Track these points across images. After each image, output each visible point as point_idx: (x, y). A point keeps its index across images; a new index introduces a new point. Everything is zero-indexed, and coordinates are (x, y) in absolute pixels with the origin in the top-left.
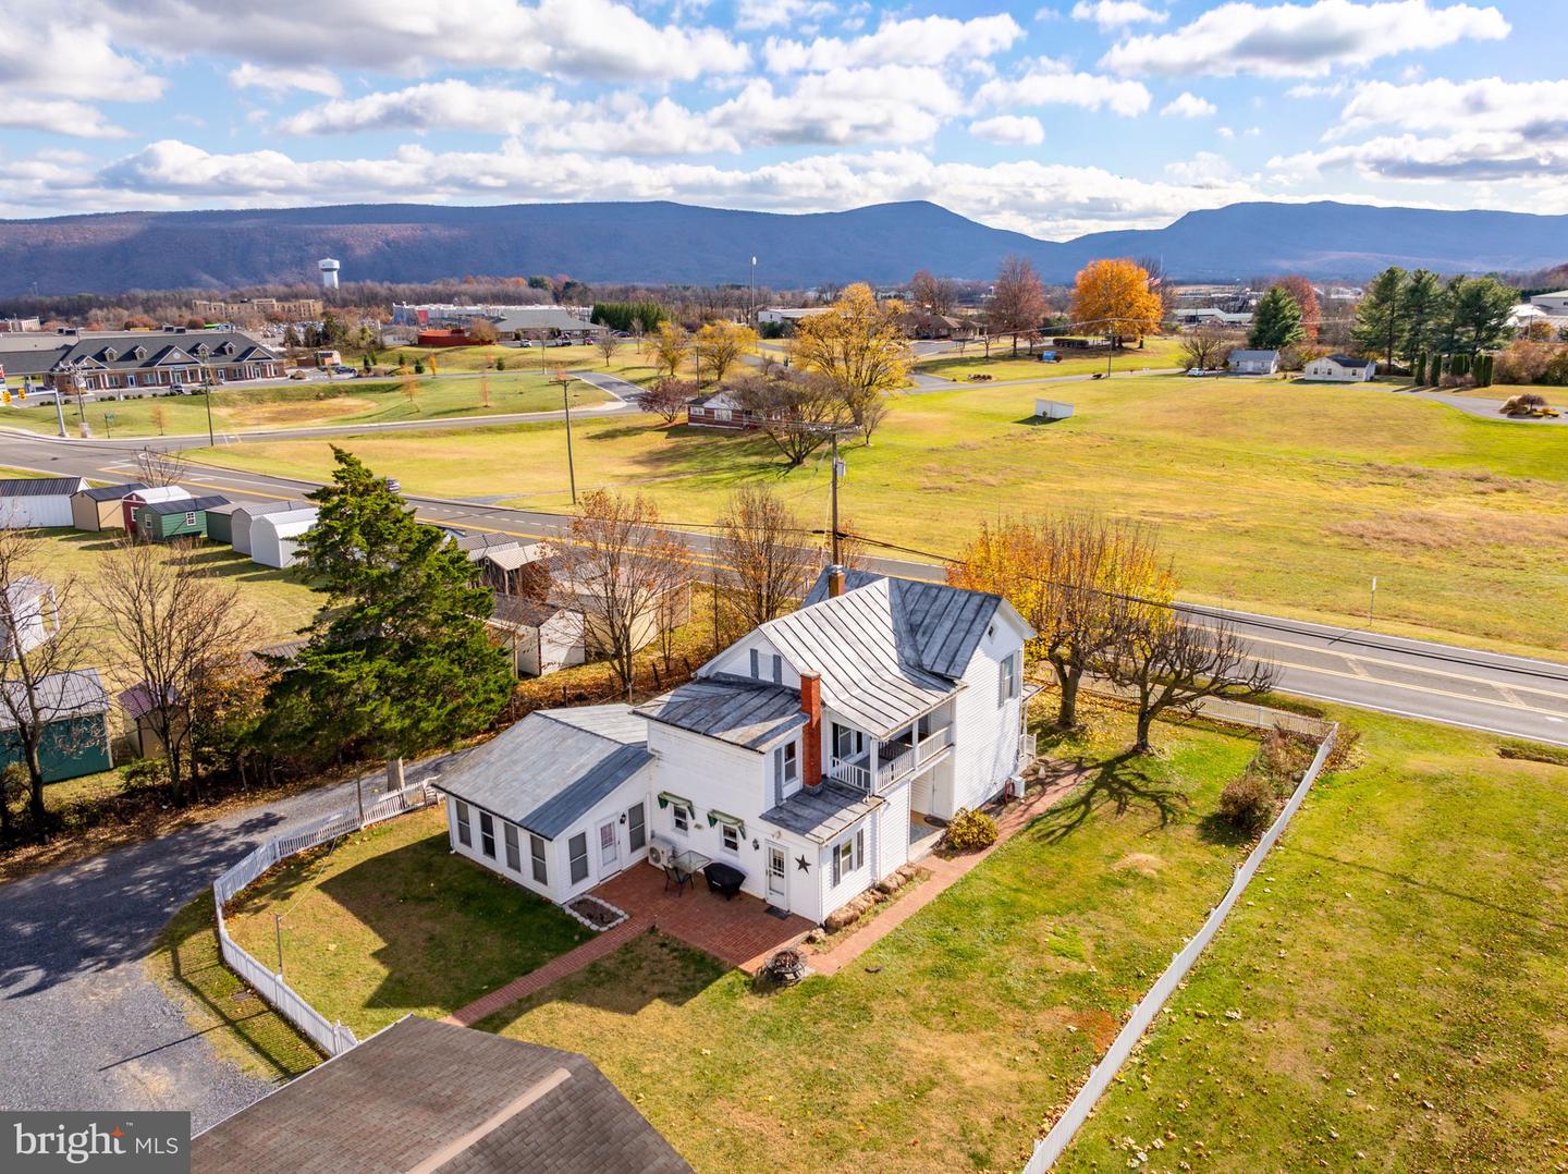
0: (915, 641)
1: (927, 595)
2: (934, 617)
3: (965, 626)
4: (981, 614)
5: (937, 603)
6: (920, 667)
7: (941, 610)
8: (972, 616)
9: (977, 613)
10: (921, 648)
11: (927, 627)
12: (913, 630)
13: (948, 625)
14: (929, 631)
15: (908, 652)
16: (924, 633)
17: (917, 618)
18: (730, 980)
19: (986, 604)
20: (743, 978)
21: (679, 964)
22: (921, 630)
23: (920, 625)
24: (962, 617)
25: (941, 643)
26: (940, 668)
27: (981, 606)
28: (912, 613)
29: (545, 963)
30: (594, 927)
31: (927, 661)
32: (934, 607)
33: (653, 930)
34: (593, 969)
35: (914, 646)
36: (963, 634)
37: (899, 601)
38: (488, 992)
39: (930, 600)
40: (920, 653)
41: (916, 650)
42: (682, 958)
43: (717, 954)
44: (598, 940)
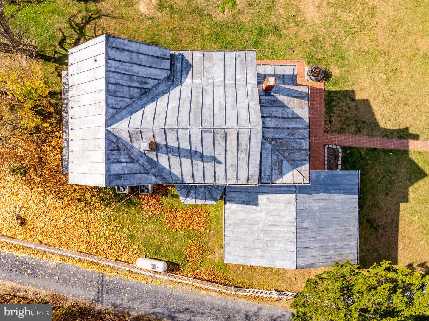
0: (153, 87)
1: (115, 92)
2: (132, 81)
3: (134, 56)
4: (122, 46)
5: (121, 82)
6: (168, 78)
7: (126, 77)
8: (126, 53)
9: (123, 50)
10: (157, 81)
11: (141, 83)
12: (144, 92)
13: (136, 68)
14: (144, 80)
15: (162, 87)
16: (146, 83)
17: (135, 92)
18: (331, 87)
19: (114, 45)
20: (327, 84)
21: (335, 109)
22: (143, 86)
23: (141, 88)
24: (128, 60)
25: (150, 69)
26: (167, 64)
27: (117, 48)
28: (132, 98)
29: (367, 149)
30: (340, 150)
31: (164, 74)
32: (124, 83)
33: (326, 132)
34: (358, 131)
35: (155, 87)
36: (141, 56)
37: (124, 112)
38: (391, 150)
39: (119, 88)
40: (160, 81)
41: (159, 84)
42: (331, 111)
43: (323, 101)
44: (344, 144)
